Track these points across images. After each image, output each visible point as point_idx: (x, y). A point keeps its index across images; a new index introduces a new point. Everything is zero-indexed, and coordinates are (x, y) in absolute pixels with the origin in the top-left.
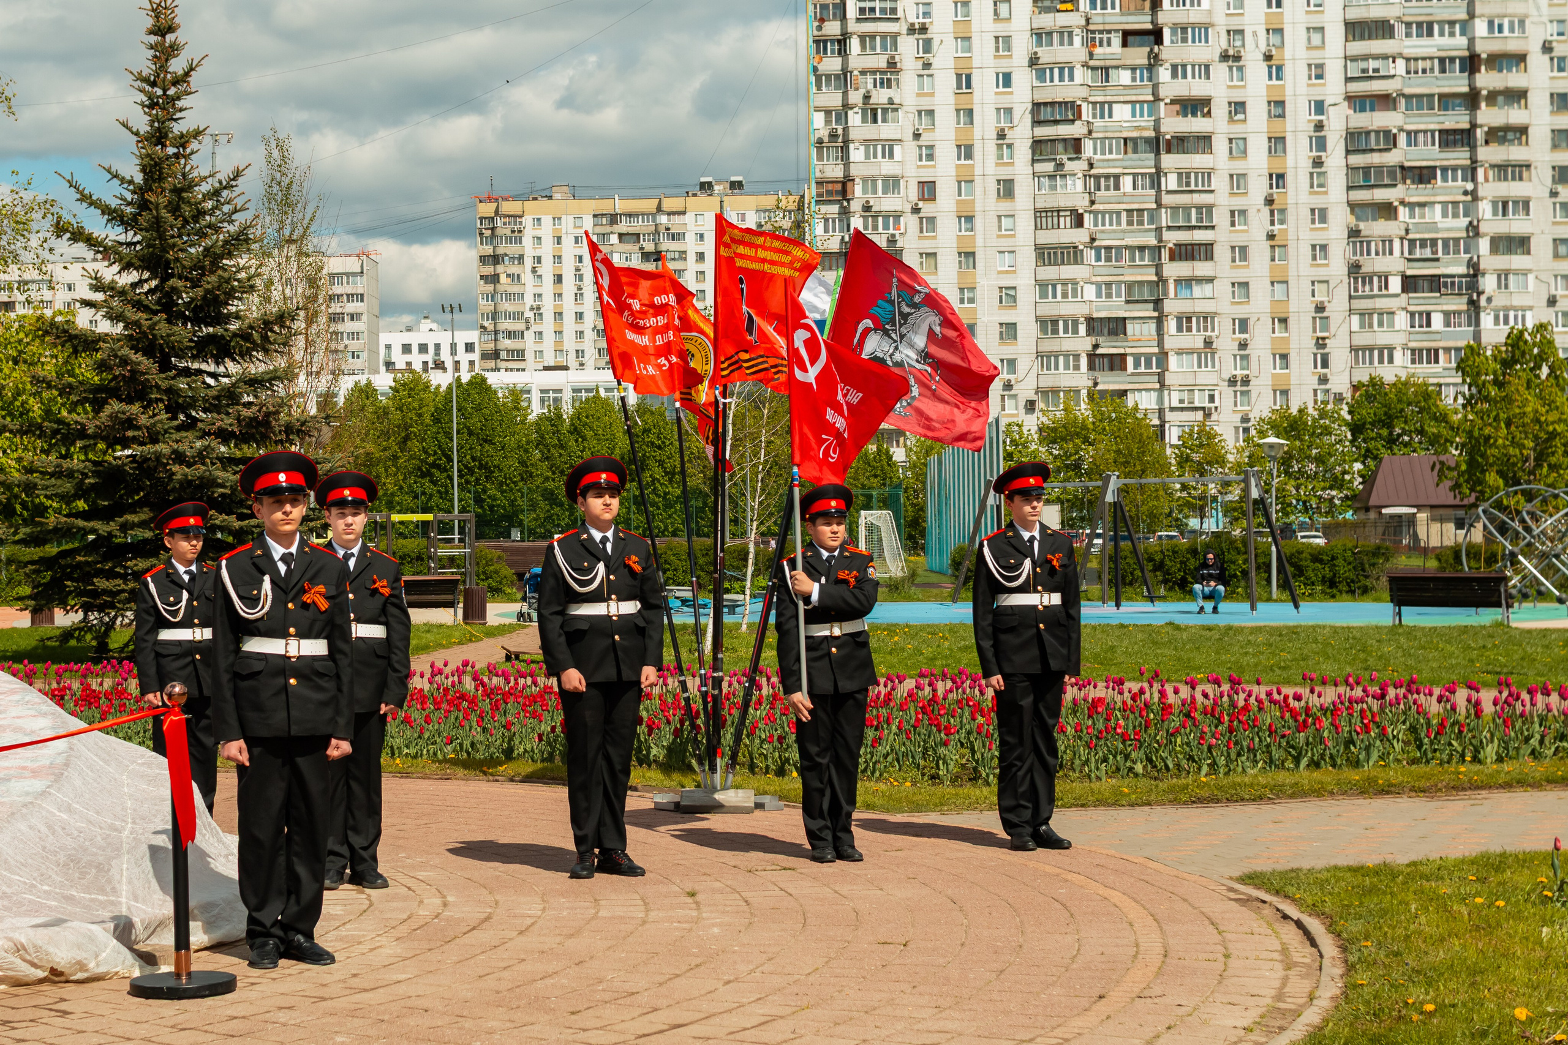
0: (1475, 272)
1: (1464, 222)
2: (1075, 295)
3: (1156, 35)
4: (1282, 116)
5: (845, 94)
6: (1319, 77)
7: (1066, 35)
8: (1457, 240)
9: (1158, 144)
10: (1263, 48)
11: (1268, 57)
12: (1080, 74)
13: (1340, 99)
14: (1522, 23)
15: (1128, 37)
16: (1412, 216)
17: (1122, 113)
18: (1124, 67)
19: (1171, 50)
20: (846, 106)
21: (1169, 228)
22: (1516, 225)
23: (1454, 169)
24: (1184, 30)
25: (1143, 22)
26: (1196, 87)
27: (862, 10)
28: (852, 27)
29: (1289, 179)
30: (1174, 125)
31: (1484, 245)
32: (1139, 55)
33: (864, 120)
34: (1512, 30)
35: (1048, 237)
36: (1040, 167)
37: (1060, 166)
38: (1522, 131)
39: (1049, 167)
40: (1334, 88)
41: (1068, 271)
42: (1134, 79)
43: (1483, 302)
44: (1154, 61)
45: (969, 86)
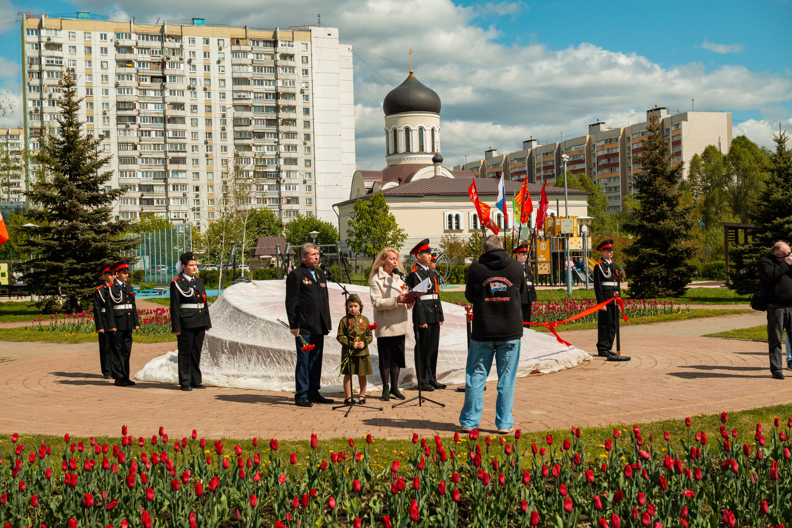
0: (279, 171)
1: (275, 153)
2: (134, 176)
3: (164, 78)
4: (210, 111)
5: (41, 94)
6: (224, 97)
7: (130, 76)
8: (272, 159)
9: (165, 120)
10: (203, 86)
11: (205, 89)
12: (135, 91)
13: (231, 106)
14: (294, 82)
15: (153, 78)
16: (257, 150)
17: (151, 107)
18: (152, 90)
19: (169, 84)
20: (42, 99)
21: (170, 151)
22: (293, 155)
23: (271, 133)
24: (174, 77)
25: (159, 73)
26: (179, 99)
27: (48, 61)
28: (44, 67)
29: (213, 135)
30: (171, 113)
31: (282, 161)
32: (157, 85)
33: (49, 105)
34: (290, 85)
35: (123, 153)
36: (119, 126)
37: (128, 126)
38: (294, 121)
39: (123, 126)
40: (229, 102)
41: (131, 167)
42: (155, 94)
43: (282, 182)
44: (163, 88)
45: (91, 94)
